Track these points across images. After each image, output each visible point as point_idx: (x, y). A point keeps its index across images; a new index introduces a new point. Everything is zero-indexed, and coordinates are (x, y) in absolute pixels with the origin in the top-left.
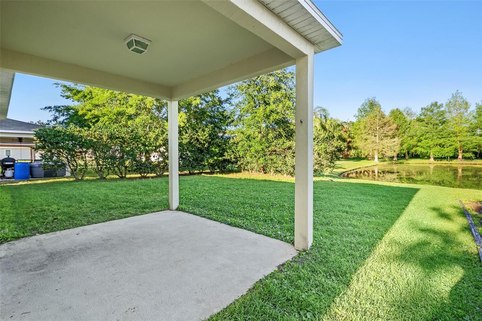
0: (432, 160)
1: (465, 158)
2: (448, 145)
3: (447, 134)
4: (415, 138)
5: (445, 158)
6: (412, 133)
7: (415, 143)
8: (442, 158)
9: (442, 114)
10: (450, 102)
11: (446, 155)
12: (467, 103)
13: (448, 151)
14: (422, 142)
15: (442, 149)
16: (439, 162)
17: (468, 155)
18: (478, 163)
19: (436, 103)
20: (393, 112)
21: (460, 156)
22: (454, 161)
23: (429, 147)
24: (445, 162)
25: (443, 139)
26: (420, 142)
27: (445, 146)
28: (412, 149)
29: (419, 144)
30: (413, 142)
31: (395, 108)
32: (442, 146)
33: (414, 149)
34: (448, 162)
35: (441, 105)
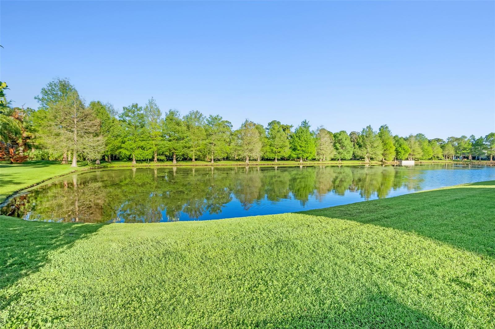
0: (134, 162)
1: (159, 160)
2: (148, 147)
3: (147, 137)
4: (120, 139)
5: (145, 160)
6: (116, 133)
7: (119, 144)
8: (143, 160)
9: (142, 117)
10: (147, 107)
11: (147, 157)
12: (159, 111)
13: (147, 154)
14: (126, 144)
15: (143, 151)
16: (140, 164)
17: (163, 157)
18: (168, 165)
19: (137, 104)
20: (93, 104)
21: (156, 159)
22: (152, 164)
23: (132, 149)
24: (144, 164)
25: (144, 142)
26: (124, 143)
27: (145, 149)
28: (116, 150)
29: (123, 145)
30: (117, 143)
31: (96, 100)
32: (143, 148)
33: (118, 151)
34: (147, 164)
35: (141, 108)
